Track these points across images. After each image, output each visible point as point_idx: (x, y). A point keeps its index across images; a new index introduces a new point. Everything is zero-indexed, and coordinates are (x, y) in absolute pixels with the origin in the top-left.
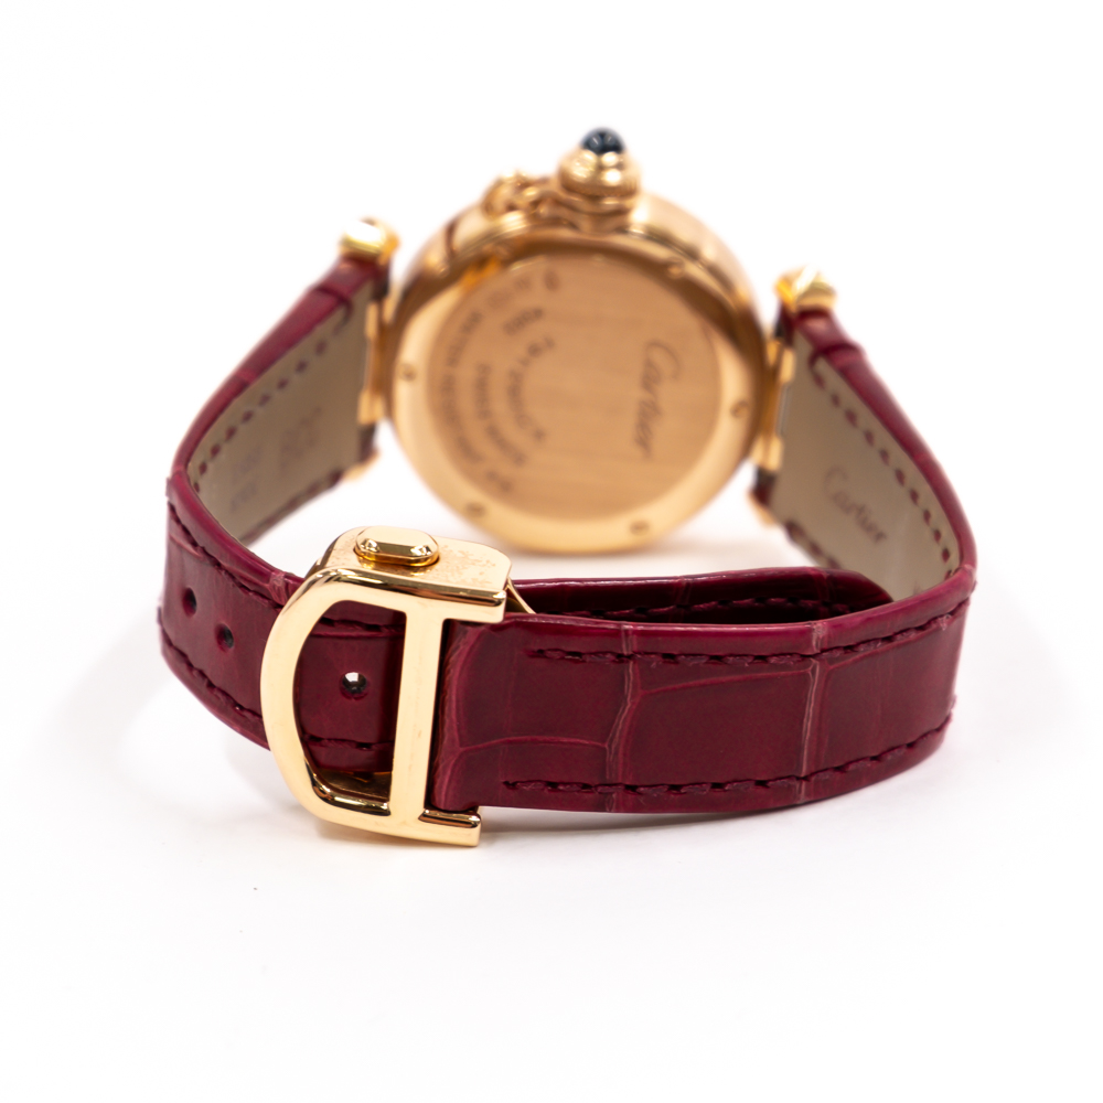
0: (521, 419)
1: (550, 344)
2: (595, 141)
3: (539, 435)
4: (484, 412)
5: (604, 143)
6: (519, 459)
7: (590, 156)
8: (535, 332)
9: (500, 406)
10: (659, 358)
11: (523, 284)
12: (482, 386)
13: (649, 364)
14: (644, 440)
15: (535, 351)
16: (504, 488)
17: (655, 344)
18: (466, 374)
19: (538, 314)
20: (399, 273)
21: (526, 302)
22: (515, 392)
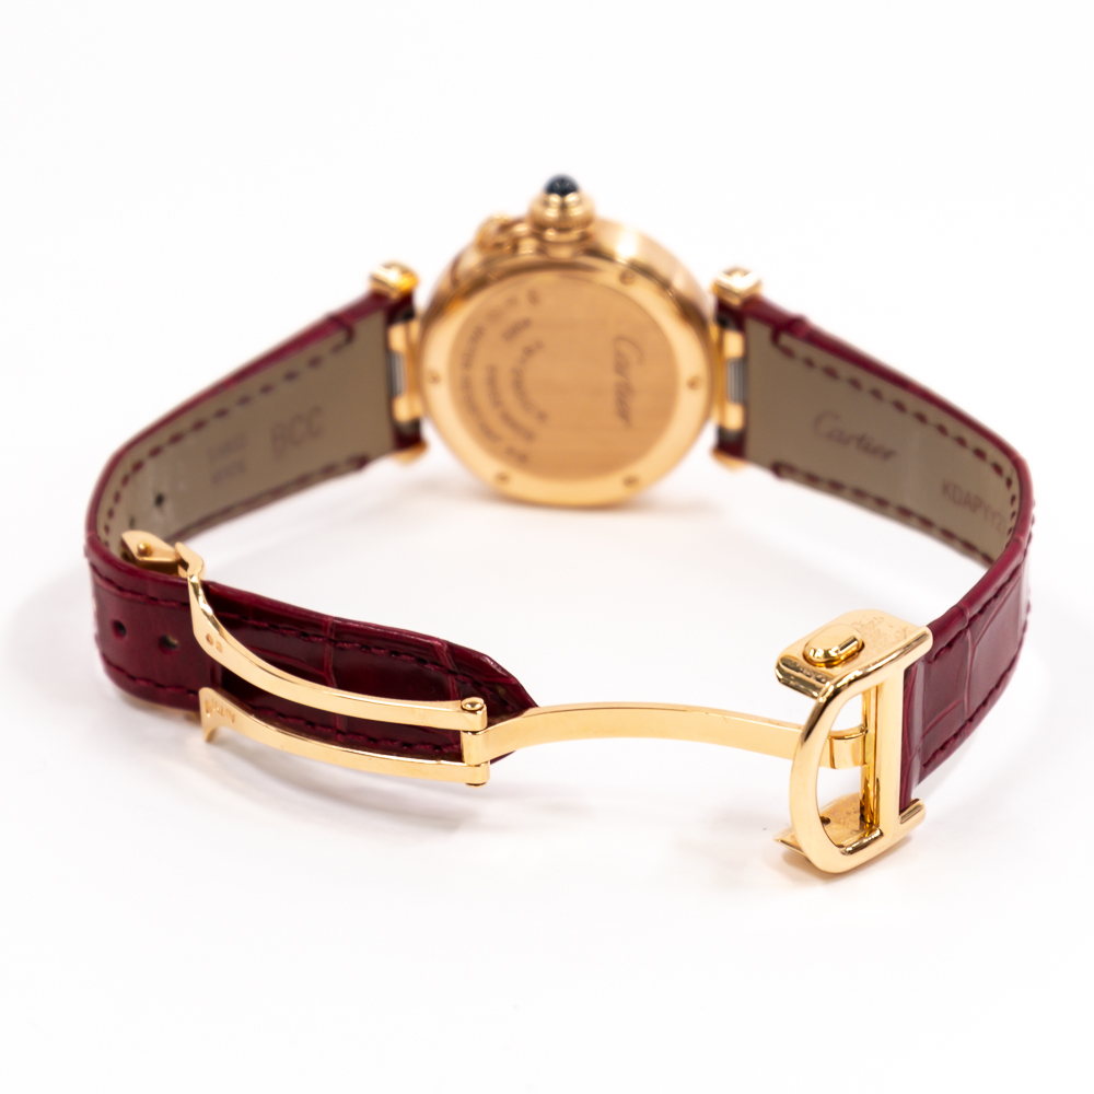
0: (526, 404)
1: (539, 345)
2: (558, 185)
3: (542, 417)
4: (496, 401)
5: (562, 187)
6: (529, 436)
7: (555, 199)
8: (527, 338)
9: (509, 397)
10: (625, 348)
11: (512, 302)
12: (492, 381)
13: (619, 354)
14: (624, 413)
15: (529, 352)
16: (521, 460)
17: (620, 338)
18: (479, 374)
19: (525, 324)
20: (422, 301)
21: (516, 315)
22: (518, 384)
